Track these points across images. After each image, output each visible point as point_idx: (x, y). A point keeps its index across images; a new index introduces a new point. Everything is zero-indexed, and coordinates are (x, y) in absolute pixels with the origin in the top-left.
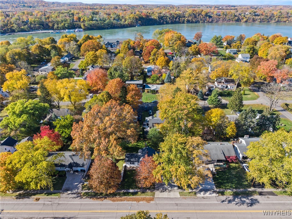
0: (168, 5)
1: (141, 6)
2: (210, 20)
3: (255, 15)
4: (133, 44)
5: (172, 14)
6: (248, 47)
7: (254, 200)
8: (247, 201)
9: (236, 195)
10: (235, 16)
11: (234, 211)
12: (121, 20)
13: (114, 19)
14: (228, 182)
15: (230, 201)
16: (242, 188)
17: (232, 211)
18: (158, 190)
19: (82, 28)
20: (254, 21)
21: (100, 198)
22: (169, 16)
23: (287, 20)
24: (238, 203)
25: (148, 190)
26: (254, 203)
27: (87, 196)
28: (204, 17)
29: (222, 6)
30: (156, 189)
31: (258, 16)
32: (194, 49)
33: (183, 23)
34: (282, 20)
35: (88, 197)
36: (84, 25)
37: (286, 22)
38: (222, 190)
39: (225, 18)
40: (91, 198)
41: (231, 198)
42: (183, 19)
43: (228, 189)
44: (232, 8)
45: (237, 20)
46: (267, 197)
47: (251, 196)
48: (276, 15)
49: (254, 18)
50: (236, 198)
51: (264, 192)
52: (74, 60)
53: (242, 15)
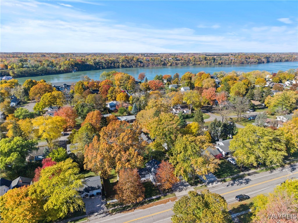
0: (98, 53)
1: (70, 55)
2: (142, 65)
3: (177, 60)
4: (87, 85)
5: (106, 60)
6: (186, 81)
7: (247, 179)
8: (243, 181)
9: (234, 179)
10: (162, 61)
11: (239, 190)
12: (55, 66)
13: (48, 66)
14: (224, 173)
15: (232, 185)
16: (235, 174)
17: (237, 190)
18: (176, 191)
19: (11, 76)
20: (177, 64)
21: (130, 210)
22: (104, 62)
23: (201, 63)
24: (238, 184)
25: (168, 193)
26: (248, 181)
27: (116, 212)
28: (136, 63)
29: (147, 54)
30: (174, 191)
31: (179, 60)
32: (145, 85)
33: (118, 67)
34: (197, 63)
35: (118, 212)
36: (13, 73)
37: (200, 64)
38: (222, 179)
39: (153, 63)
40: (121, 212)
41: (232, 182)
42: (118, 64)
43: (226, 177)
44: (156, 55)
45: (164, 64)
46: (254, 176)
47: (244, 178)
48: (192, 60)
49: (176, 62)
50: (235, 182)
51: (250, 173)
52: (22, 104)
53: (166, 60)
